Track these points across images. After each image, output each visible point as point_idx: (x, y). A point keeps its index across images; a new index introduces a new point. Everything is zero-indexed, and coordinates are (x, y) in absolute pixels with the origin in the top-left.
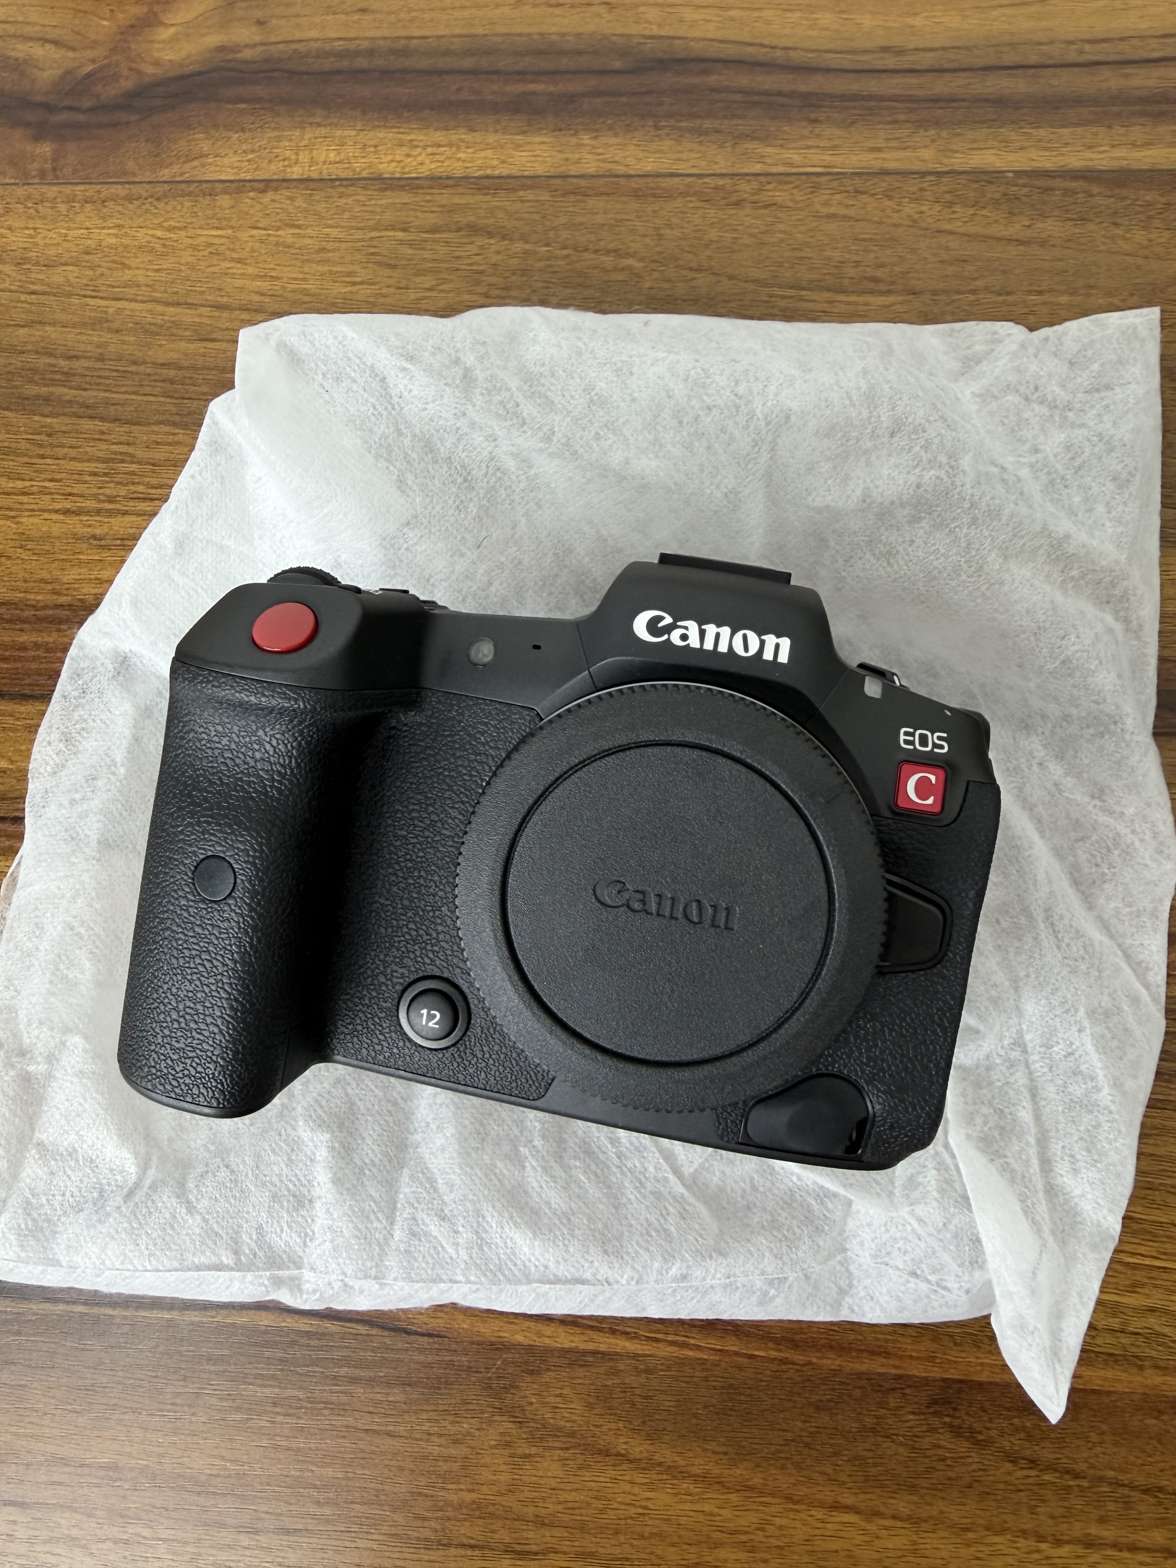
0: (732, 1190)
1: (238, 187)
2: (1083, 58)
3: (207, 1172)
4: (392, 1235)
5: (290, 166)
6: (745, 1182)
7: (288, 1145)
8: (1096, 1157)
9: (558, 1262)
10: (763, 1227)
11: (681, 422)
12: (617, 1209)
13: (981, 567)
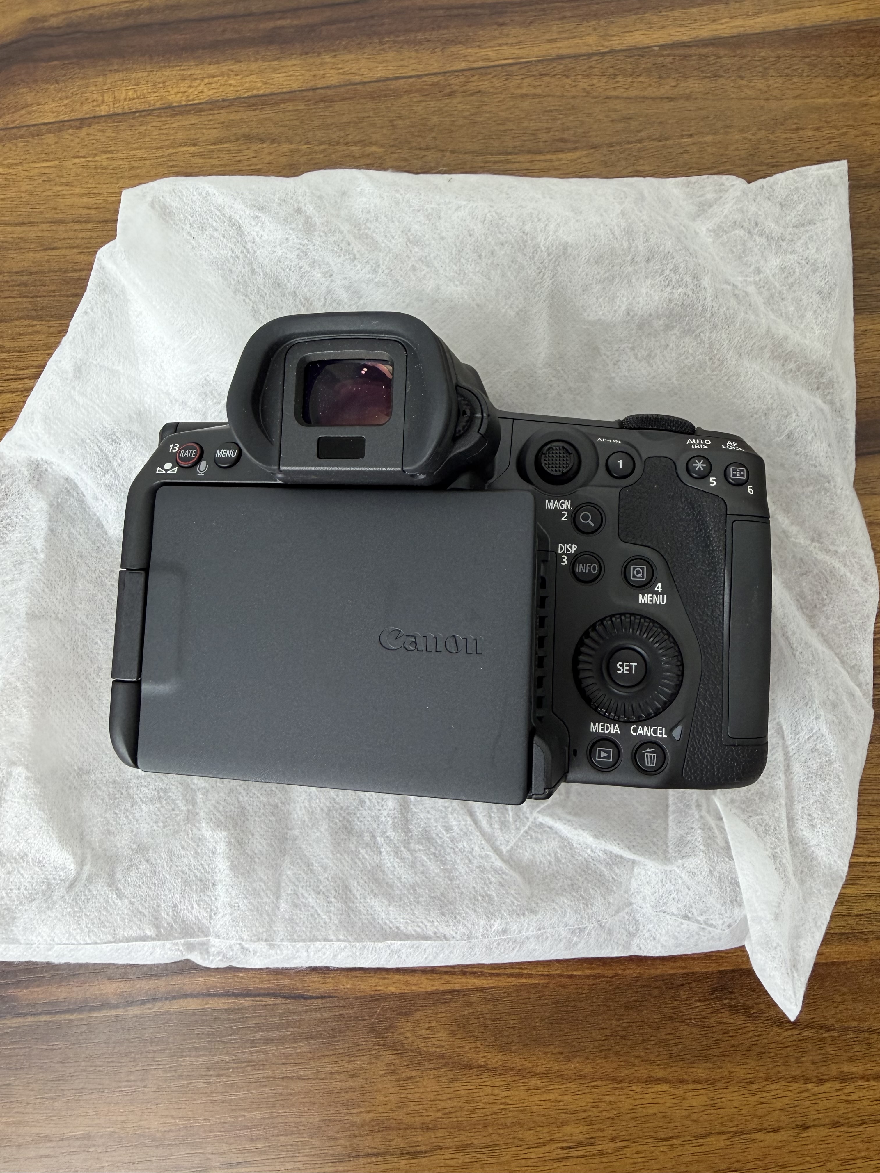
0: (541, 862)
1: (59, 127)
3: (131, 865)
4: (278, 908)
5: (98, 106)
6: (550, 855)
7: (195, 842)
8: (829, 816)
9: (406, 923)
10: (565, 890)
12: (451, 880)
13: (722, 363)
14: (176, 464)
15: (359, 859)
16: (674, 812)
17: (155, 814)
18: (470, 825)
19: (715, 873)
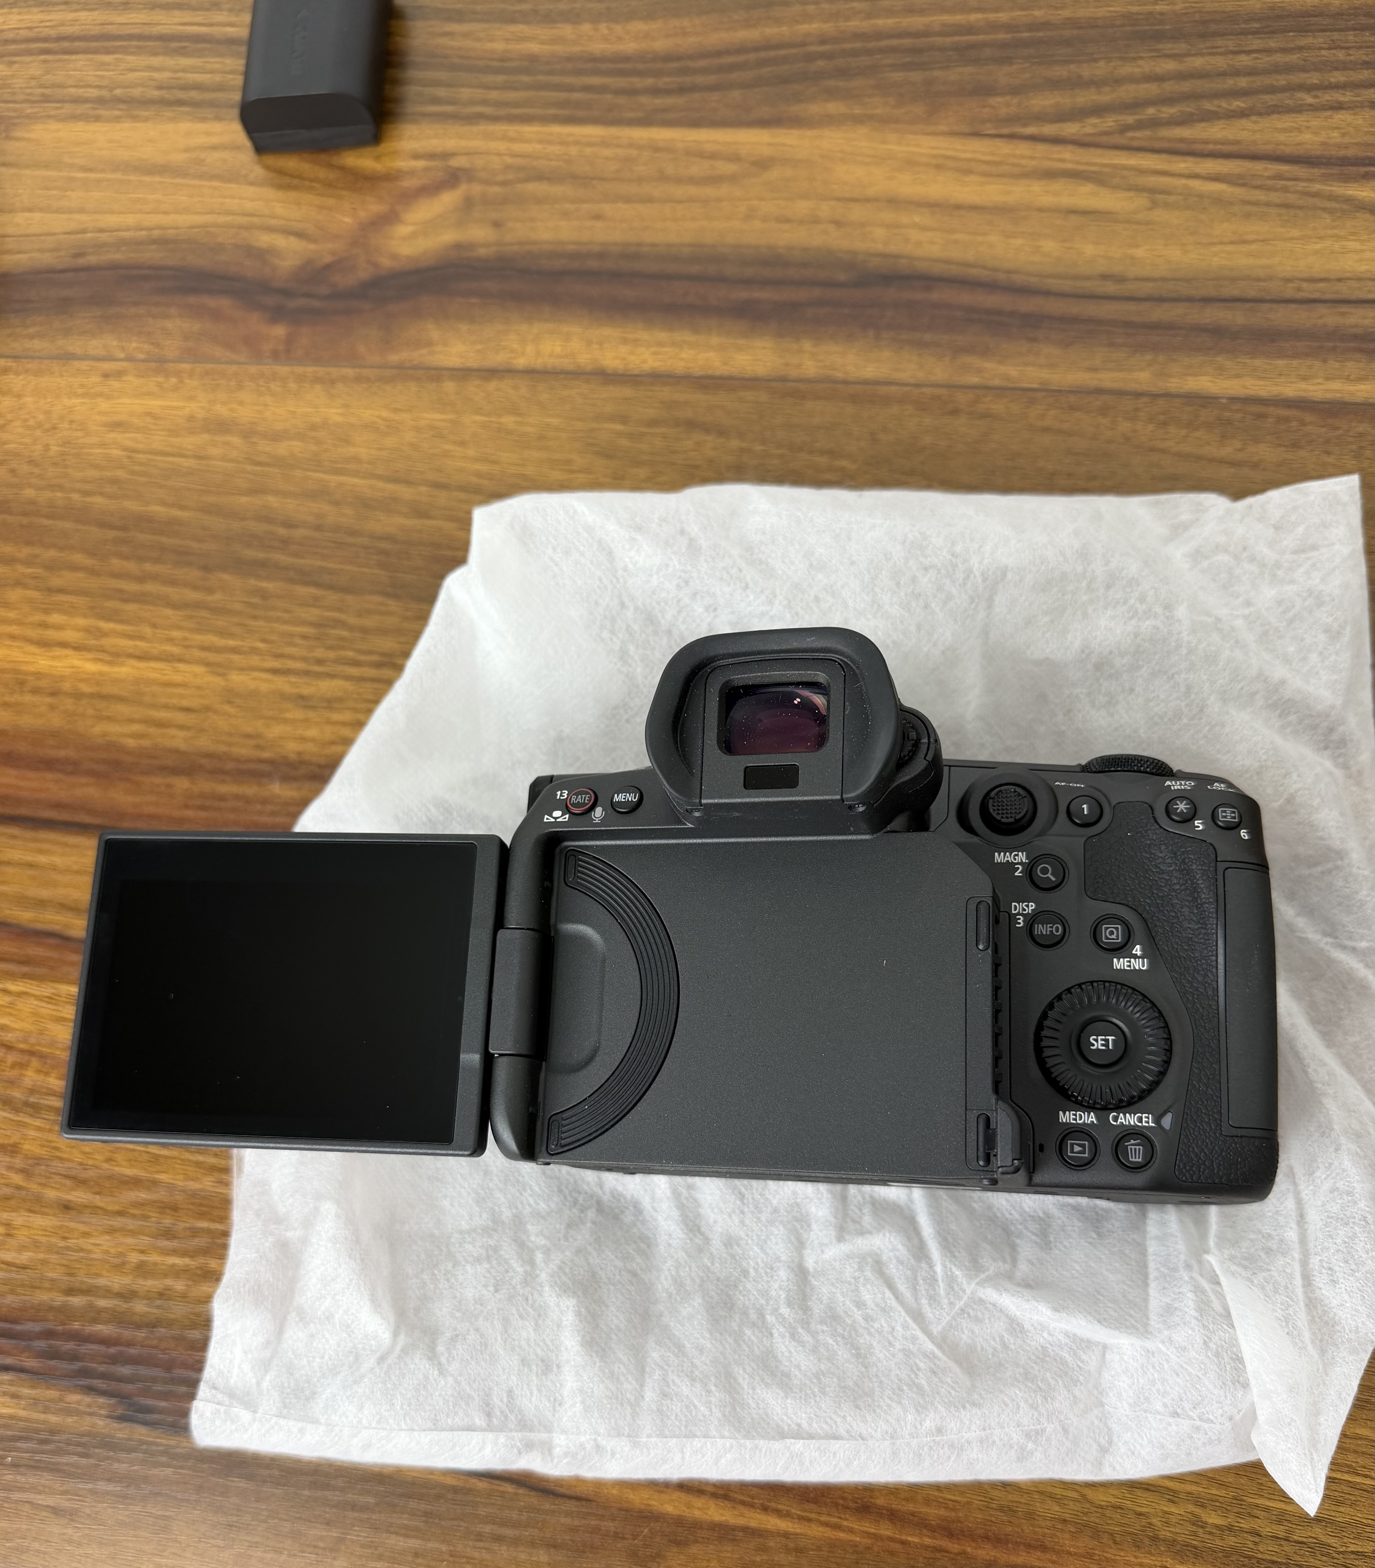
0: (982, 1349)
1: (463, 374)
2: (1299, 295)
3: (457, 1336)
4: (643, 1397)
5: (516, 357)
6: (994, 1340)
7: (535, 1310)
8: (1354, 1267)
9: (810, 1418)
10: (1016, 1379)
11: (898, 584)
12: (866, 1368)
13: (1202, 710)
14: (566, 810)
15: (744, 1341)
16: (1156, 1278)
17: (484, 1277)
18: (890, 1299)
19: (1211, 1345)
